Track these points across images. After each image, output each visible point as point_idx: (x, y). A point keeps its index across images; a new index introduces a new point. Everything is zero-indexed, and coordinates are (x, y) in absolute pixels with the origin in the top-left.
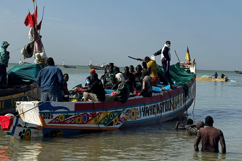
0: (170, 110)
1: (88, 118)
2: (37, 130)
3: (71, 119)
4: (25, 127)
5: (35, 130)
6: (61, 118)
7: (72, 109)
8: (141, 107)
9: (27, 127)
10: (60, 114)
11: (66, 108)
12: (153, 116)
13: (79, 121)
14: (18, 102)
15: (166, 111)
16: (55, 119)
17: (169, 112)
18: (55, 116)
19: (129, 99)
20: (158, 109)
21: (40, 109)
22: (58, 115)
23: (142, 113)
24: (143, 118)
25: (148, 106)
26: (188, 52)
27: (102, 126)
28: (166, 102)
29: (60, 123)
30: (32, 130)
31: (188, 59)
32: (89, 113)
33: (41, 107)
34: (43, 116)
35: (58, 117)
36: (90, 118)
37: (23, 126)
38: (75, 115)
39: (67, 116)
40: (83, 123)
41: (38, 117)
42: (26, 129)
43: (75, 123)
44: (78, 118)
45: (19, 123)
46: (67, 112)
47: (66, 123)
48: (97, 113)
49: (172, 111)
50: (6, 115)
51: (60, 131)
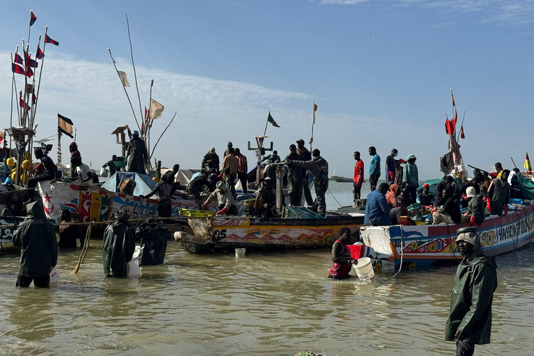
0: (526, 231)
1: (443, 245)
2: (388, 262)
3: (424, 246)
4: (377, 258)
5: (386, 262)
6: (414, 246)
7: (426, 234)
8: (498, 229)
9: (379, 258)
10: (413, 241)
11: (419, 234)
12: (510, 240)
13: (433, 249)
14: (362, 228)
15: (522, 233)
16: (407, 247)
17: (525, 234)
18: (407, 243)
19: (486, 218)
20: (514, 230)
21: (391, 236)
22: (409, 242)
23: (499, 236)
24: (500, 243)
25: (505, 227)
26: (528, 158)
27: (458, 254)
28: (522, 222)
29: (412, 252)
30: (383, 261)
31: (527, 167)
32: (443, 239)
33: (393, 233)
34: (395, 244)
35: (410, 245)
36: (445, 245)
37: (375, 257)
38: (429, 241)
39: (420, 243)
40: (437, 252)
41: (389, 245)
42: (377, 261)
43: (428, 252)
44: (432, 245)
45: (370, 253)
46: (420, 239)
47: (419, 252)
48: (452, 238)
49: (528, 233)
50: (356, 244)
51: (412, 263)
